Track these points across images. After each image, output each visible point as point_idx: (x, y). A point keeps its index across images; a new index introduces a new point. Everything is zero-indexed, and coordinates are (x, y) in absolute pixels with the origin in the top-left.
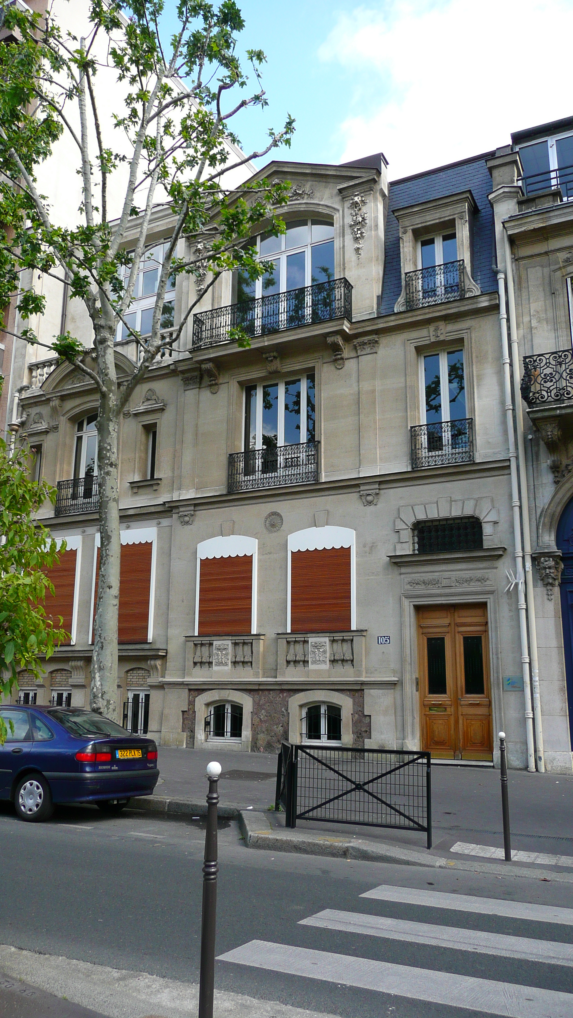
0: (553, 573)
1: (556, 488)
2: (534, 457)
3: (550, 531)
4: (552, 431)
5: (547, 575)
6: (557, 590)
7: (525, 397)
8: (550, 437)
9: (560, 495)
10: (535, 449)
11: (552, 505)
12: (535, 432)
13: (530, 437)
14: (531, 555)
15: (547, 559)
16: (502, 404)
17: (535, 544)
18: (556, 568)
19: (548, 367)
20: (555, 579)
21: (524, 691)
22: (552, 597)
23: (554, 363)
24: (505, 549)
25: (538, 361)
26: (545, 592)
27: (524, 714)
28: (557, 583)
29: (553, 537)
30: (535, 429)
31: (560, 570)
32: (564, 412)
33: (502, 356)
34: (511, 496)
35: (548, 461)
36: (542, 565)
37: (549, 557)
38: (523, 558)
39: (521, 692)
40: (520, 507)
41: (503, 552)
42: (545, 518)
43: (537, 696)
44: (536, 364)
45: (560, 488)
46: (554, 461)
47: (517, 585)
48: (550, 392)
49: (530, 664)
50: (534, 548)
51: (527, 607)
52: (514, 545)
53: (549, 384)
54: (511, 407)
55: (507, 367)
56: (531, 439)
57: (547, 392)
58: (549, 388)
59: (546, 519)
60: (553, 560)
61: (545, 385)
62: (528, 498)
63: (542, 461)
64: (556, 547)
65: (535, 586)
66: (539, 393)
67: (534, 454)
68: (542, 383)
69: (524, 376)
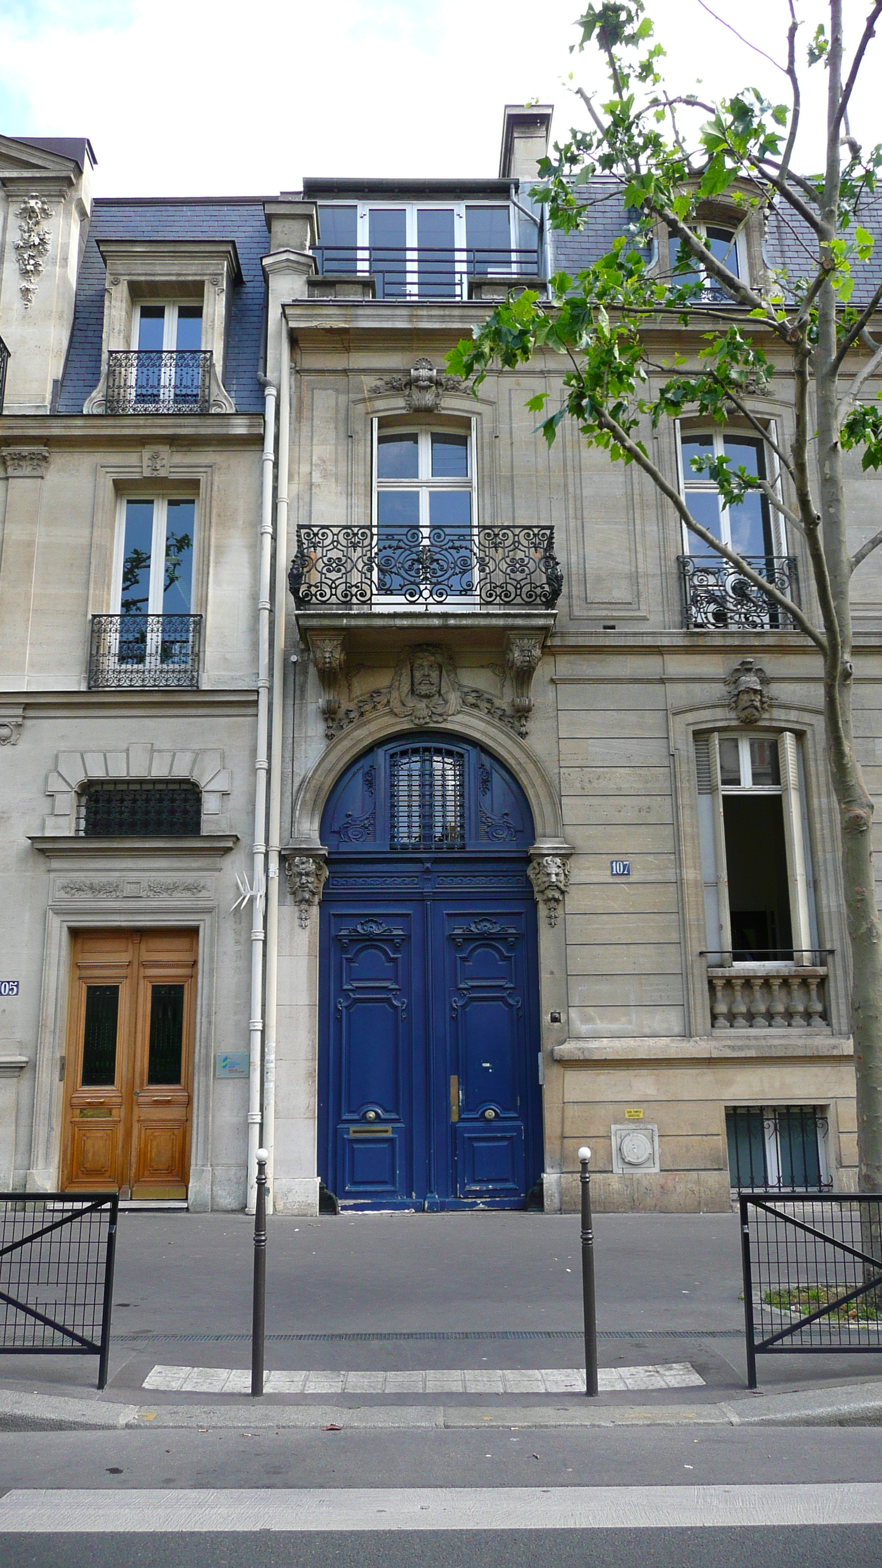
0: (312, 883)
1: (328, 746)
2: (298, 692)
3: (312, 815)
4: (331, 652)
5: (302, 886)
6: (315, 911)
7: (294, 591)
8: (328, 660)
9: (332, 758)
10: (299, 679)
11: (319, 772)
12: (302, 651)
13: (294, 658)
14: (280, 852)
15: (304, 859)
16: (254, 599)
17: (287, 834)
18: (317, 875)
19: (335, 547)
20: (314, 894)
21: (249, 1078)
22: (308, 922)
23: (344, 542)
24: (238, 839)
25: (320, 536)
26: (297, 914)
27: (246, 1117)
28: (316, 899)
29: (316, 825)
30: (302, 647)
31: (323, 879)
32: (353, 622)
33: (261, 522)
34: (254, 751)
35: (320, 700)
36: (295, 870)
37: (308, 856)
38: (266, 855)
39: (244, 1081)
40: (269, 772)
41: (234, 843)
42: (306, 792)
43: (270, 1086)
44: (317, 540)
45: (335, 746)
46: (329, 702)
47: (252, 899)
48: (336, 588)
49: (263, 1032)
50: (285, 841)
51: (266, 937)
52: (253, 834)
53: (333, 575)
54: (268, 606)
55: (267, 539)
56: (295, 663)
57: (331, 588)
58: (333, 582)
59: (308, 795)
60: (314, 861)
61: (329, 575)
62: (282, 757)
63: (309, 700)
64: (318, 840)
65: (281, 903)
66: (317, 587)
67: (297, 687)
68: (324, 571)
69: (296, 557)
